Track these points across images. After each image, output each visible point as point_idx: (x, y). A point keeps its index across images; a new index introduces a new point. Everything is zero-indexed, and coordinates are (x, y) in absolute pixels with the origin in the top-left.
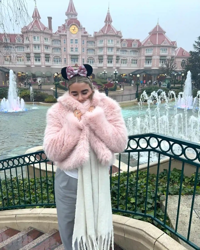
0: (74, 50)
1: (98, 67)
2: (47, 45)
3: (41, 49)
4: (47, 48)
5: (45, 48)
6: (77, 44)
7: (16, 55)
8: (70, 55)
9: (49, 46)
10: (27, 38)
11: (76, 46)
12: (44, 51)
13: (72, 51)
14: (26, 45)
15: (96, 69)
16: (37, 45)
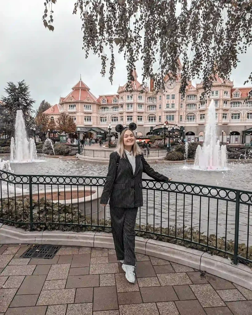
0: (170, 106)
1: (199, 124)
2: (140, 104)
3: (134, 108)
4: (141, 107)
5: (138, 107)
6: (174, 100)
7: (111, 115)
8: (165, 112)
9: (143, 104)
10: (122, 98)
11: (173, 102)
12: (136, 110)
13: (168, 107)
14: (120, 105)
15: (197, 127)
16: (130, 104)
